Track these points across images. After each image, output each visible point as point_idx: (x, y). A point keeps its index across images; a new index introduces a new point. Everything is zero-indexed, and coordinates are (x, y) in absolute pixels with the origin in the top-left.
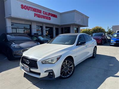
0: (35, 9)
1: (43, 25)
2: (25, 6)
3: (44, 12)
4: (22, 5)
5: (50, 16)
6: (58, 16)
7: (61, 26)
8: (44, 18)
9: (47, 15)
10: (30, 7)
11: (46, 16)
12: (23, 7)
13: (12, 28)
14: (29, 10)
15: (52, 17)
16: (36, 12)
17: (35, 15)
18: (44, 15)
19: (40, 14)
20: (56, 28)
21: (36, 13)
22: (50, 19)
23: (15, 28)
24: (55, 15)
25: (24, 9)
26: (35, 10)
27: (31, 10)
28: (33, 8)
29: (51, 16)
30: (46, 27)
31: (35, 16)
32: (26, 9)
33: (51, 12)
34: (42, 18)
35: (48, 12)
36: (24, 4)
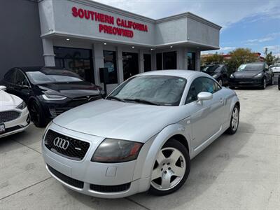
0: (101, 15)
1: (117, 49)
2: (81, 10)
3: (118, 20)
4: (74, 9)
5: (132, 29)
6: (150, 27)
7: (157, 49)
8: (120, 35)
9: (126, 26)
10: (89, 12)
11: (124, 28)
12: (76, 13)
13: (55, 58)
14: (88, 18)
15: (136, 32)
16: (103, 22)
17: (101, 28)
18: (120, 27)
19: (111, 25)
20: (144, 55)
21: (103, 24)
22: (130, 34)
23: (61, 58)
24: (143, 25)
25: (78, 17)
26: (99, 17)
27: (92, 19)
28: (96, 13)
29: (134, 28)
30: (124, 54)
31: (100, 31)
32: (81, 17)
33: (133, 21)
34: (115, 34)
35: (128, 19)
36: (78, 7)
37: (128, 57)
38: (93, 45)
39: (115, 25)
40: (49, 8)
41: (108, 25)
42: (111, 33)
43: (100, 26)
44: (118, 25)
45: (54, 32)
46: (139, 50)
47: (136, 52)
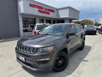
1: (44, 19)
2: (32, 4)
3: (45, 8)
4: (30, 4)
5: (49, 12)
6: (55, 11)
8: (45, 14)
9: (47, 10)
10: (35, 5)
12: (31, 5)
13: (23, 21)
14: (35, 7)
15: (51, 13)
20: (53, 21)
21: (40, 10)
22: (49, 14)
24: (53, 10)
25: (31, 7)
26: (39, 7)
27: (36, 8)
28: (37, 6)
29: (50, 11)
30: (46, 20)
31: (39, 12)
32: (32, 7)
33: (50, 9)
34: (44, 13)
35: (48, 8)
36: (32, 3)
37: (47, 21)
38: (36, 17)
39: (44, 10)
40: (21, 3)
41: (41, 10)
42: (42, 13)
43: (39, 10)
44: (45, 10)
45: (23, 12)
46: (51, 19)
47: (50, 20)
